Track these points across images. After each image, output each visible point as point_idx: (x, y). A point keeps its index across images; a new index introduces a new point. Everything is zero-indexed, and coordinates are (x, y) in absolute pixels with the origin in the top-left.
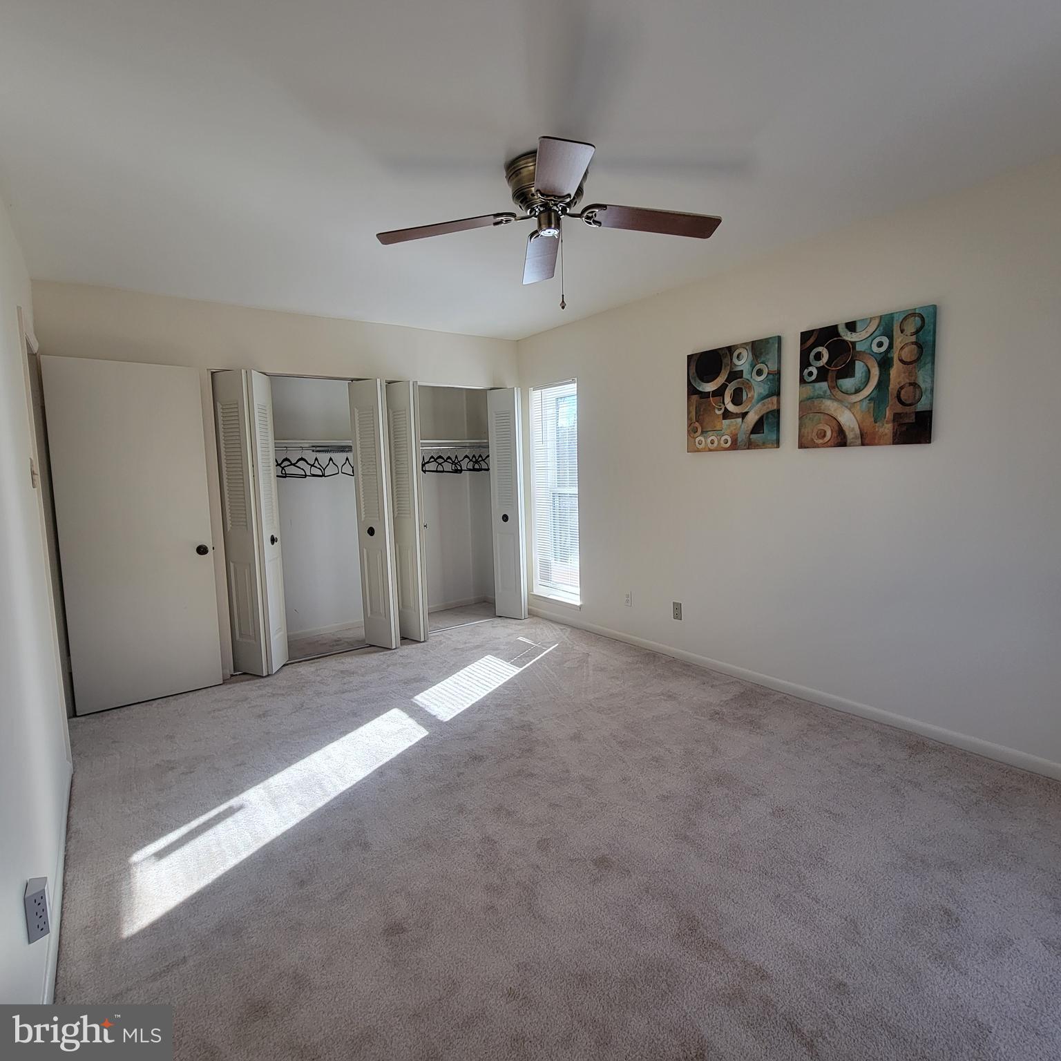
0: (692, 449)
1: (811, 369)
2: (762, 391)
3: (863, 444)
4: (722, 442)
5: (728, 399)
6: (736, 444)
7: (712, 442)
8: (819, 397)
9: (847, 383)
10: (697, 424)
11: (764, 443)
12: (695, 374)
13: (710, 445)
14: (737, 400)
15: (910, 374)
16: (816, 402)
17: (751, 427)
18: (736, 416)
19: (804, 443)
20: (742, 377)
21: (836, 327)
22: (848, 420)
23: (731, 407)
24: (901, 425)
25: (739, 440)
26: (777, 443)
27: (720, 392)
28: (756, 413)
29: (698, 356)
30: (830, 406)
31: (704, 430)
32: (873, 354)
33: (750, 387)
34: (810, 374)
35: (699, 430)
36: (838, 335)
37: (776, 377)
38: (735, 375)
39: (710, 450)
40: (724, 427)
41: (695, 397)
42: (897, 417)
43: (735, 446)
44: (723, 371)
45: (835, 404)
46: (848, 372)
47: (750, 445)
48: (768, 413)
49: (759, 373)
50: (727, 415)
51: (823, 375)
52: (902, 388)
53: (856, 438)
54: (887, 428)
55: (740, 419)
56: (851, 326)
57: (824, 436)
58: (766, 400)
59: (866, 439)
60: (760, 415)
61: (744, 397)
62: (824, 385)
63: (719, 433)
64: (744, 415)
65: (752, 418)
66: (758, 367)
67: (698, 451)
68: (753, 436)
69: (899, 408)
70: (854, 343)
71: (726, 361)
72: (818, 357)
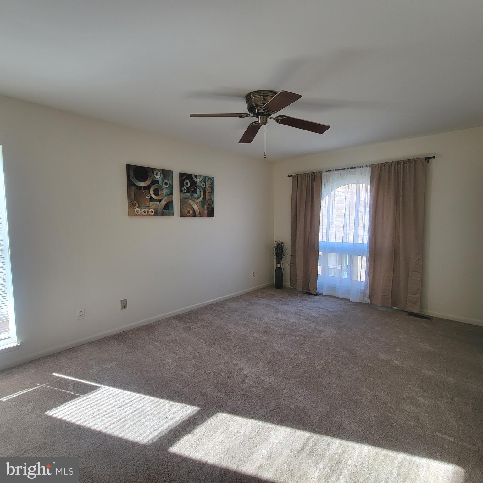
0: (131, 214)
1: (185, 187)
2: (167, 192)
3: (200, 216)
4: (150, 212)
5: (152, 192)
6: (157, 213)
7: (145, 212)
8: (187, 198)
9: (196, 195)
10: (135, 202)
11: (169, 214)
12: (133, 176)
13: (143, 213)
14: (156, 193)
15: (210, 196)
16: (187, 200)
17: (163, 206)
18: (156, 200)
19: (182, 215)
20: (158, 184)
21: (192, 175)
22: (196, 207)
23: (153, 196)
24: (209, 211)
25: (158, 212)
26: (172, 215)
27: (148, 188)
28: (165, 201)
29: (135, 167)
30: (191, 202)
31: (140, 205)
32: (202, 187)
33: (162, 189)
34: (185, 189)
35: (137, 205)
36: (193, 178)
37: (171, 187)
38: (155, 182)
39: (144, 216)
40: (151, 205)
41: (133, 188)
42: (208, 208)
43: (156, 214)
44: (149, 178)
45: (192, 201)
46: (195, 192)
47: (163, 215)
48: (170, 201)
49: (166, 184)
50: (151, 199)
51: (188, 191)
52: (208, 200)
53: (198, 214)
54: (206, 212)
55: (158, 203)
56: (196, 176)
57: (190, 213)
58: (169, 196)
59: (201, 215)
60: (167, 202)
61: (160, 193)
62: (189, 194)
63: (148, 208)
64: (160, 201)
65: (164, 202)
66: (165, 181)
67: (137, 215)
68: (164, 210)
69: (208, 206)
70: (197, 182)
71: (151, 174)
72: (187, 184)
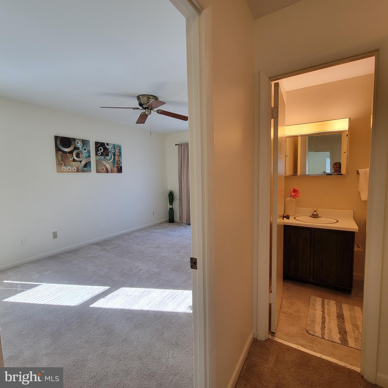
0: (59, 171)
1: (99, 152)
2: (86, 155)
3: (112, 173)
4: (73, 169)
5: (74, 155)
6: (78, 170)
7: (69, 169)
8: (101, 160)
9: (107, 158)
10: (62, 162)
11: (88, 171)
12: (60, 144)
13: (68, 170)
14: (78, 156)
15: (119, 159)
16: (101, 161)
17: (83, 166)
18: (78, 161)
19: (98, 171)
20: (79, 149)
21: (104, 143)
22: (108, 166)
23: (76, 158)
24: (118, 169)
25: (79, 169)
26: (91, 171)
27: (71, 152)
28: (84, 161)
29: (61, 137)
30: (104, 162)
31: (65, 165)
32: (112, 152)
33: (82, 153)
34: (99, 153)
35: (63, 164)
36: (105, 146)
37: (89, 151)
38: (76, 148)
39: (68, 172)
40: (74, 164)
41: (60, 152)
42: (117, 167)
43: (78, 171)
44: (72, 146)
45: (105, 162)
46: (107, 155)
47: (83, 171)
48: (88, 162)
49: (85, 149)
50: (74, 160)
51: (102, 155)
52: (117, 161)
53: (110, 171)
54: (116, 169)
55: (80, 163)
56: (107, 144)
57: (103, 170)
58: (87, 158)
59: (112, 172)
60: (86, 162)
61: (80, 156)
62: (103, 157)
63: (71, 166)
64: (81, 161)
65: (83, 163)
66: (84, 148)
67: (63, 172)
68: (84, 168)
69: (118, 165)
70: (108, 148)
71: (73, 142)
72: (101, 149)
